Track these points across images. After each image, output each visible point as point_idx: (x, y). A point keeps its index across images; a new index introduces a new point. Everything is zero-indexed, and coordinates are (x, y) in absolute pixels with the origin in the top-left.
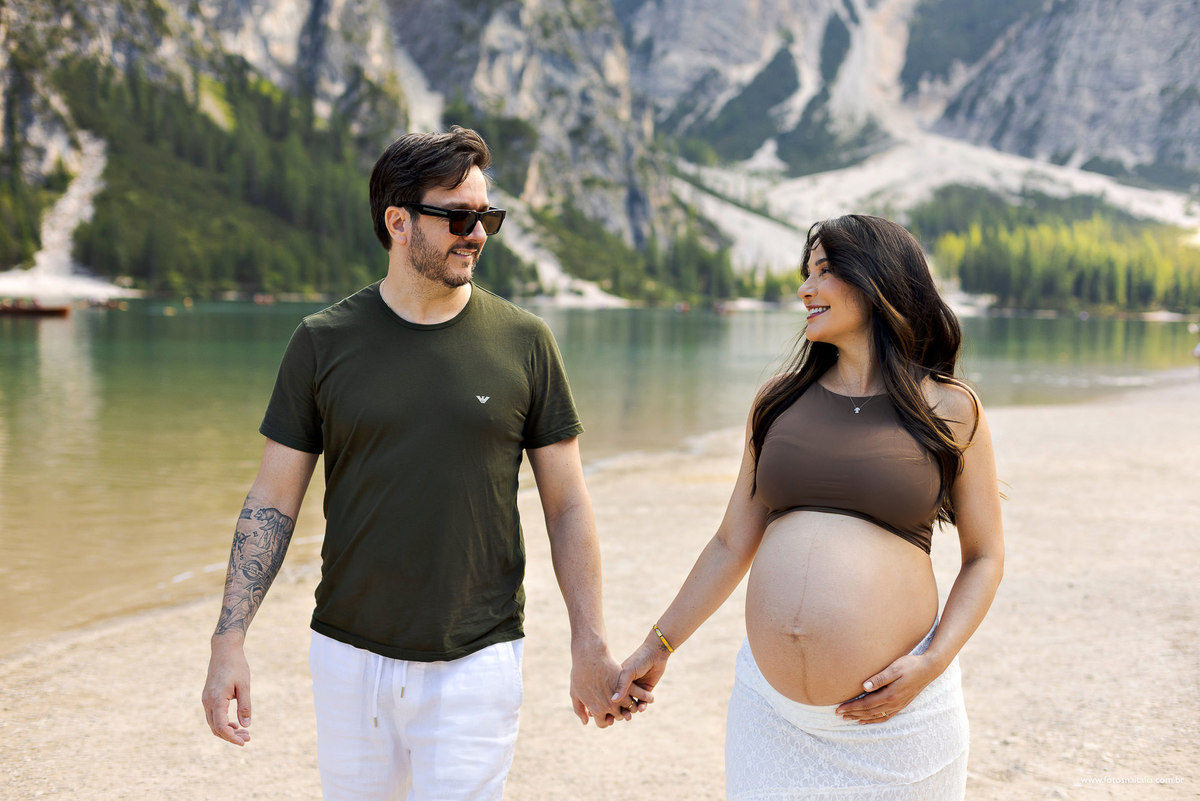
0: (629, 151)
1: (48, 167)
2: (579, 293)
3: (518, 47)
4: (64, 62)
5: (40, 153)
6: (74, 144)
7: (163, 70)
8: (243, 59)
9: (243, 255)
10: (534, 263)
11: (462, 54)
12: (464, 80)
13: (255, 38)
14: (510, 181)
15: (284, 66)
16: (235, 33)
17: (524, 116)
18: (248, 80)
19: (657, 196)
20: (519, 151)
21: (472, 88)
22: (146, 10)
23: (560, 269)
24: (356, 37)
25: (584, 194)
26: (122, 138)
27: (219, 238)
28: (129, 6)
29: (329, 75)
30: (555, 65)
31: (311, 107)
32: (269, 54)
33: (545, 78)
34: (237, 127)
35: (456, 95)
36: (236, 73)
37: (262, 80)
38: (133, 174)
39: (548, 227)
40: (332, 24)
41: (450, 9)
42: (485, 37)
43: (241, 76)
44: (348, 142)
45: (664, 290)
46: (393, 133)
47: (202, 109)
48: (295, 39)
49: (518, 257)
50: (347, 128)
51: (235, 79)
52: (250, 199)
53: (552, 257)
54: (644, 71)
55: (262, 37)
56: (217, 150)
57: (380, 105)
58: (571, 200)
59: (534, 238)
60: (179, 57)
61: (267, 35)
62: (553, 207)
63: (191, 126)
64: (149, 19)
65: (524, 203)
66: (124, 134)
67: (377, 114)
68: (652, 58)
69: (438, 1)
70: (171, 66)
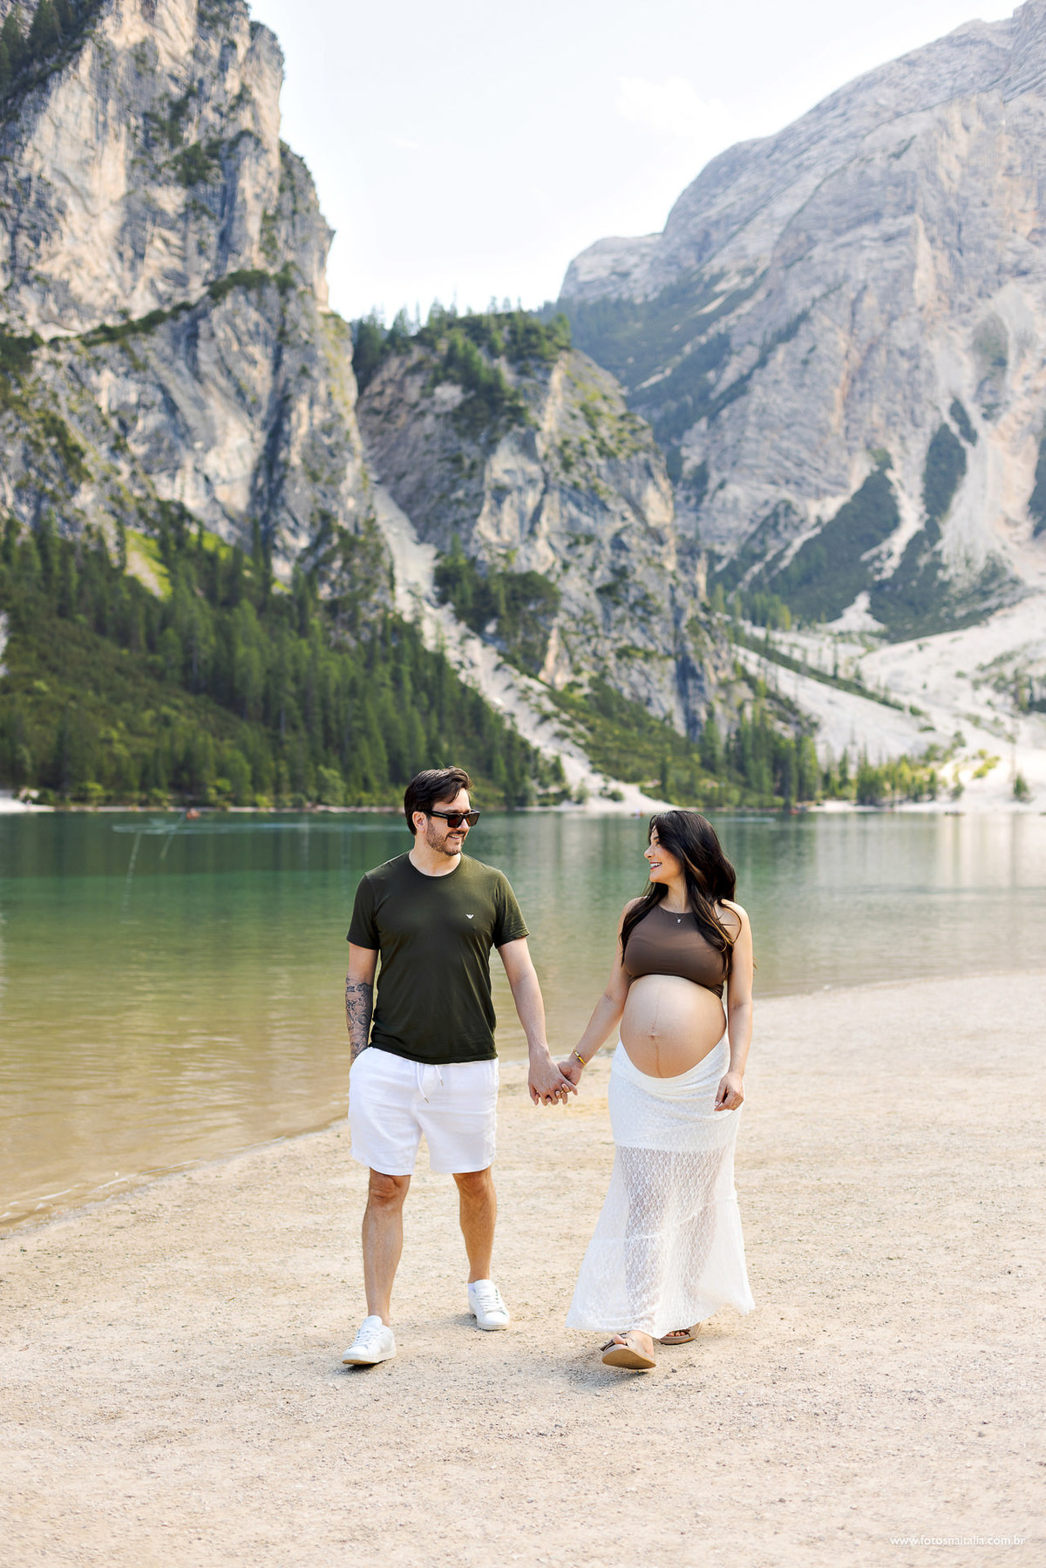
0: (679, 611)
2: (615, 797)
3: (531, 482)
7: (82, 525)
8: (181, 506)
9: (181, 758)
10: (558, 759)
11: (460, 494)
12: (464, 526)
13: (195, 480)
14: (526, 656)
15: (233, 515)
16: (172, 477)
17: (541, 570)
18: (188, 534)
19: (716, 668)
20: (534, 615)
21: (476, 535)
22: (60, 449)
23: (589, 767)
24: (325, 476)
25: (619, 669)
26: (28, 612)
27: (150, 736)
28: (38, 446)
29: (292, 524)
30: (578, 505)
31: (268, 565)
32: (215, 501)
33: (565, 521)
34: (174, 594)
35: (453, 544)
36: (172, 523)
37: (205, 533)
38: (43, 657)
39: (573, 712)
40: (295, 460)
41: (444, 439)
42: (491, 470)
43: (179, 529)
44: (316, 610)
45: (728, 790)
46: (375, 597)
47: (129, 572)
48: (249, 481)
49: (537, 751)
50: (314, 591)
51: (171, 532)
52: (190, 686)
53: (580, 751)
54: (696, 509)
55: (207, 479)
56: (148, 622)
57: (357, 561)
58: (603, 676)
59: (555, 726)
60: (102, 507)
61: (211, 477)
62: (580, 686)
63: (115, 592)
64: (63, 461)
65: (542, 683)
66: (32, 607)
67: (350, 573)
68: (705, 493)
69: (428, 431)
70: (92, 520)
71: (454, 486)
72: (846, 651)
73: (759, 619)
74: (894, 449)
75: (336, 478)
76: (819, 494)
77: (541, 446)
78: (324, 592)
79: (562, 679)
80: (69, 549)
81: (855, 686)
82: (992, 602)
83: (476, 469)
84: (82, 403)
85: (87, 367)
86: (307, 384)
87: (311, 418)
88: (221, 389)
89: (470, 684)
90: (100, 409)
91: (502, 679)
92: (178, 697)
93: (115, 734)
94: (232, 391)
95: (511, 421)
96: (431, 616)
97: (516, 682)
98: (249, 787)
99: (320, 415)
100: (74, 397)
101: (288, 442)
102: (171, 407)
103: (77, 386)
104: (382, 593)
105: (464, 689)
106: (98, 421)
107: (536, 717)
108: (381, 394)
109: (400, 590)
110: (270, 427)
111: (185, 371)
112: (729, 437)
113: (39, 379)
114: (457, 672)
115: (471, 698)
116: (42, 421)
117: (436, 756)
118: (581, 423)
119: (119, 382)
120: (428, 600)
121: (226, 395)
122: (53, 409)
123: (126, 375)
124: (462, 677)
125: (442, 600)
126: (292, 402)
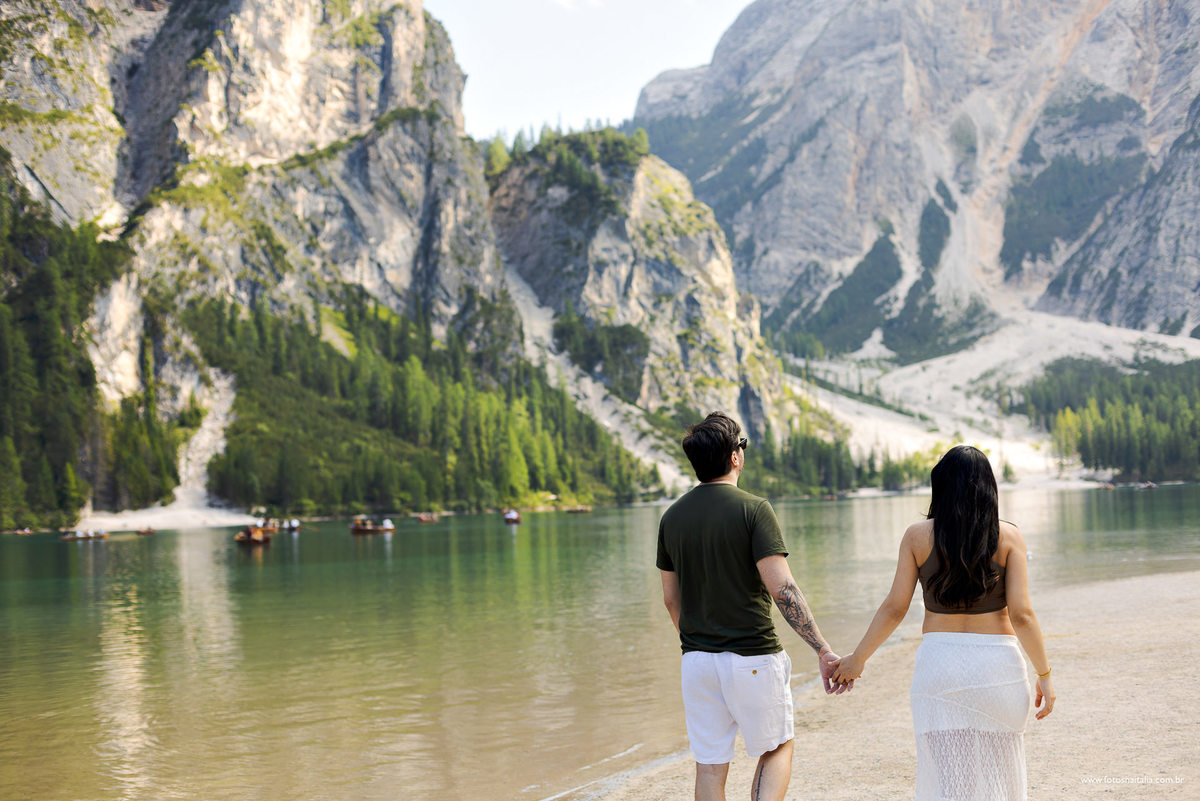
0: (740, 350)
1: (182, 403)
3: (624, 257)
4: (192, 304)
5: (174, 391)
6: (205, 381)
7: (287, 305)
8: (361, 288)
9: (372, 477)
10: (655, 466)
11: (570, 268)
12: (575, 291)
13: (371, 267)
14: (626, 389)
15: (400, 292)
16: (353, 265)
17: (634, 323)
18: (367, 308)
19: (770, 391)
20: (631, 357)
21: (584, 299)
22: (268, 249)
23: (679, 471)
24: (468, 259)
25: (697, 395)
26: (250, 372)
27: (347, 462)
28: (252, 247)
29: (444, 297)
30: (660, 272)
31: (428, 329)
32: (386, 282)
33: (651, 285)
34: (359, 354)
35: (567, 308)
36: (355, 301)
37: (380, 307)
38: (263, 406)
39: (664, 429)
40: (446, 248)
41: (556, 227)
42: (593, 249)
43: (360, 304)
44: (466, 360)
45: (785, 483)
46: (510, 349)
47: (324, 338)
48: (410, 266)
49: (638, 461)
50: (463, 346)
51: (354, 307)
52: (375, 422)
53: (671, 458)
54: (747, 271)
55: (379, 266)
56: (340, 377)
57: (495, 322)
58: (685, 401)
59: (651, 440)
60: (301, 291)
61: (383, 263)
62: (668, 409)
63: (315, 355)
64: (271, 257)
65: (640, 408)
66: (252, 368)
67: (490, 331)
68: (753, 258)
69: (544, 221)
70: (295, 300)
71: (565, 263)
72: (868, 373)
73: (799, 352)
74: (894, 219)
75: (477, 260)
76: (840, 255)
77: (630, 229)
78: (471, 347)
79: (654, 405)
80: (278, 324)
81: (876, 400)
82: (976, 331)
83: (582, 248)
84: (283, 213)
85: (286, 186)
86: (452, 191)
87: (456, 216)
88: (386, 197)
89: (584, 412)
90: (296, 217)
91: (609, 407)
92: (366, 431)
93: (321, 462)
94: (396, 199)
95: (606, 212)
96: (552, 361)
97: (619, 408)
98: (425, 497)
99: (462, 214)
100: (277, 209)
101: (439, 235)
102: (349, 213)
103: (279, 200)
104: (515, 345)
105: (580, 415)
106: (296, 226)
107: (636, 435)
108: (507, 195)
109: (528, 343)
110: (425, 224)
111: (359, 185)
112: (769, 216)
113: (250, 197)
114: (575, 403)
115: (587, 422)
116: (254, 228)
117: (564, 467)
118: (659, 211)
119: (311, 196)
120: (550, 349)
121: (391, 202)
122: (262, 219)
123: (316, 190)
124: (579, 406)
125: (560, 349)
126: (441, 205)
